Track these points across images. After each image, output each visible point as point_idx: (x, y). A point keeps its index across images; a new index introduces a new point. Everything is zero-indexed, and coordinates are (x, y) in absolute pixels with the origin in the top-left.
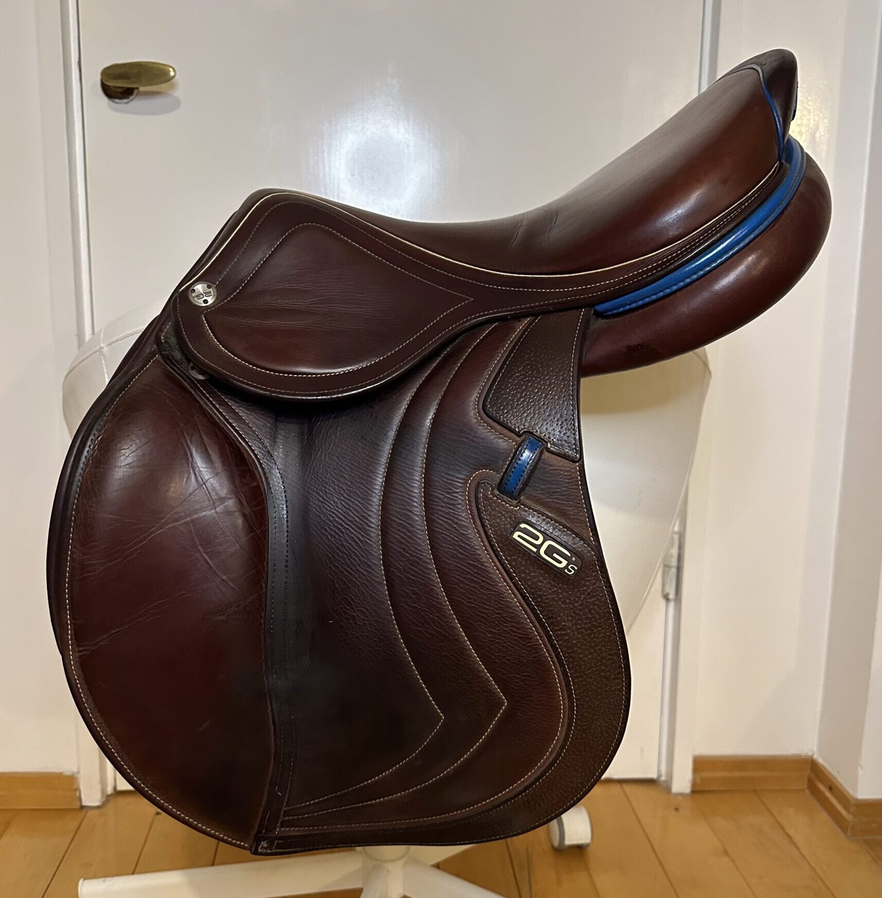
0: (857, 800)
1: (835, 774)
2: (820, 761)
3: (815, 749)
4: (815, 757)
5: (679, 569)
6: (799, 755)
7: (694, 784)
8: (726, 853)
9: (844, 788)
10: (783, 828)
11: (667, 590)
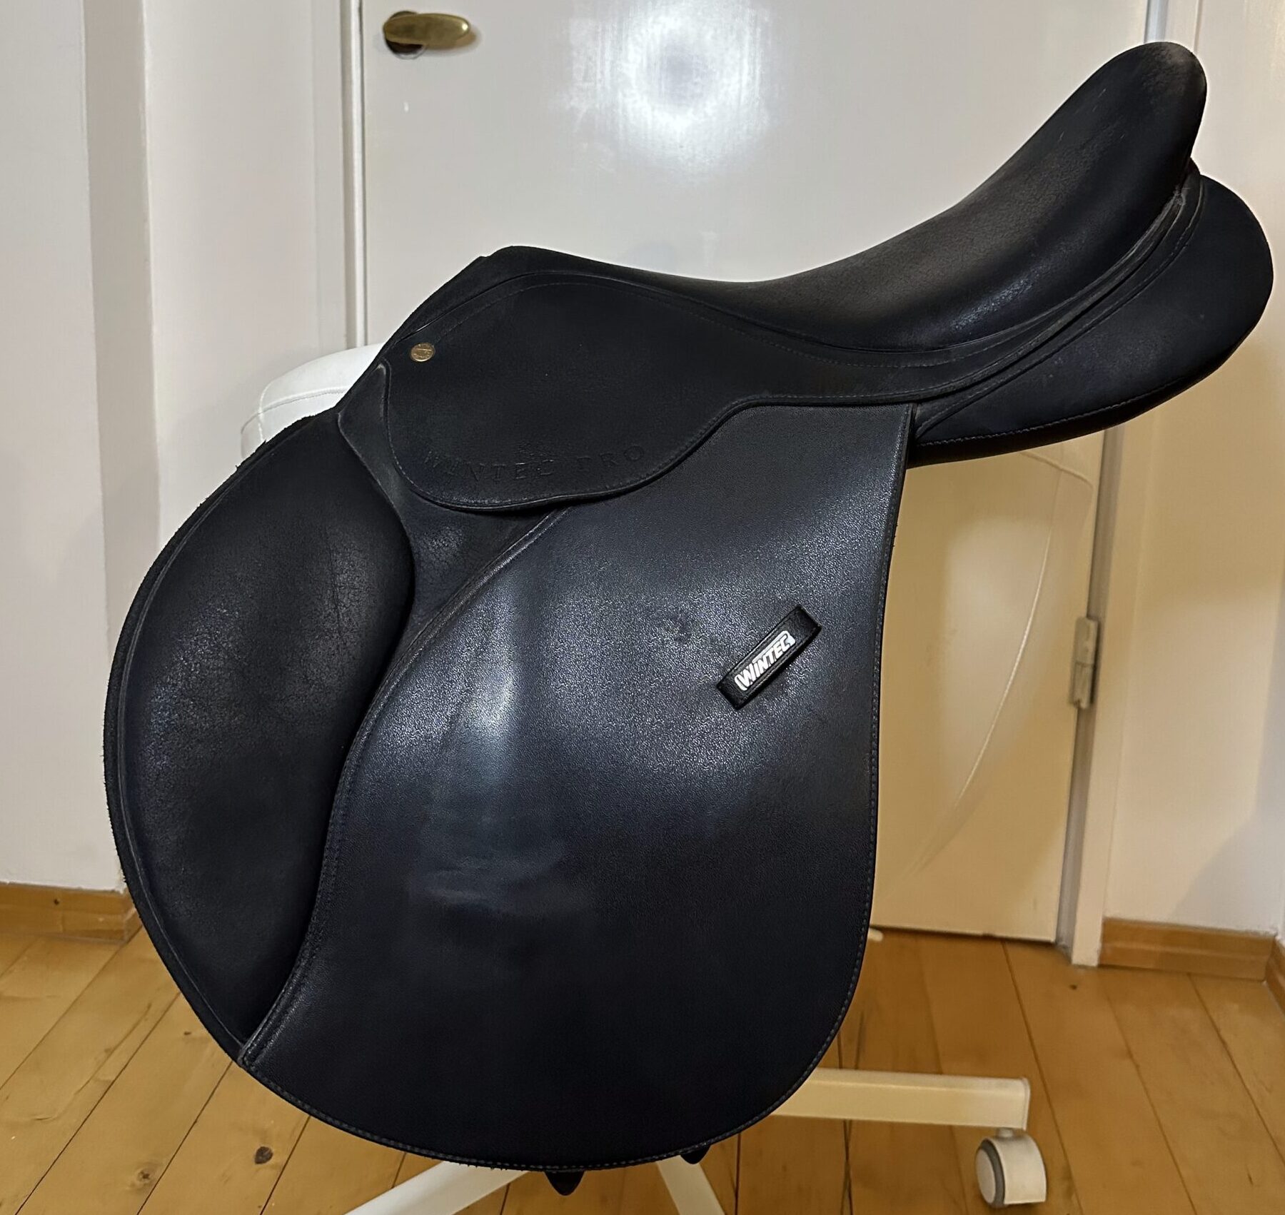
2: (1283, 942)
3: (1280, 927)
4: (1278, 938)
5: (1095, 668)
6: (1256, 933)
7: (1102, 956)
8: (1130, 1054)
10: (1218, 1031)
11: (1078, 695)
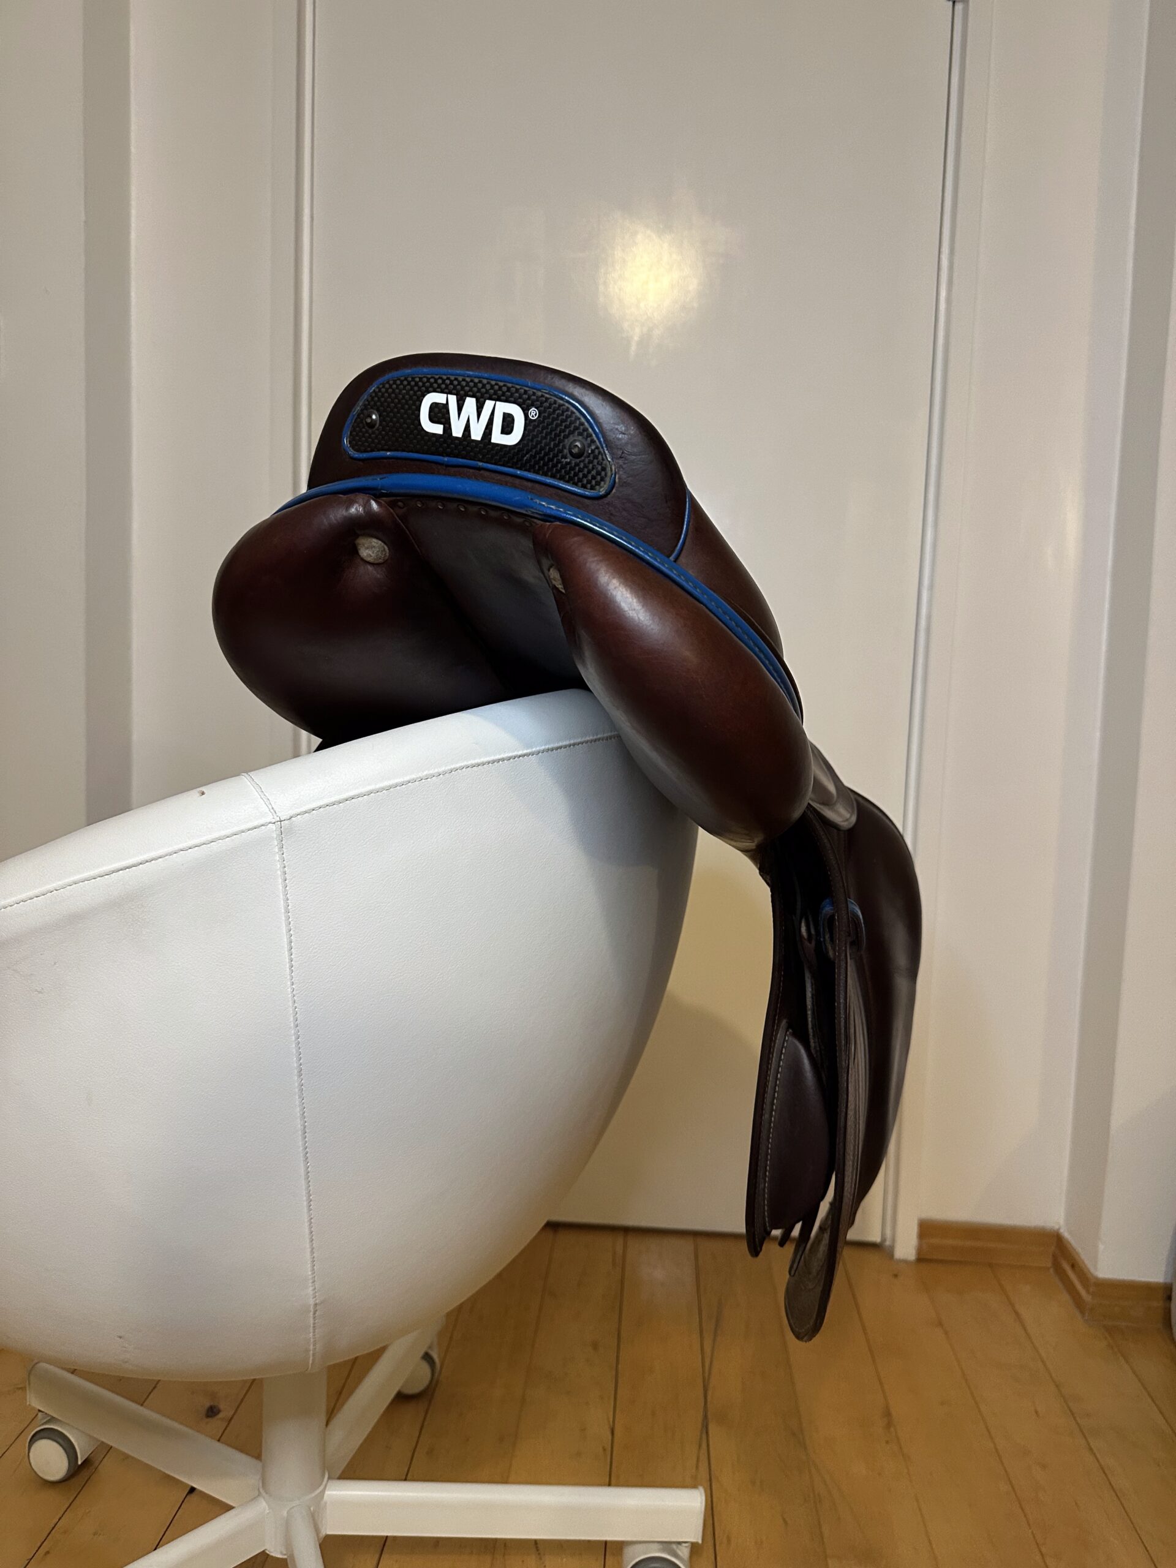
0: (1097, 1278)
1: (1079, 1250)
2: (1066, 1235)
3: (1062, 1222)
4: (1062, 1231)
7: (919, 1250)
9: (1085, 1266)
